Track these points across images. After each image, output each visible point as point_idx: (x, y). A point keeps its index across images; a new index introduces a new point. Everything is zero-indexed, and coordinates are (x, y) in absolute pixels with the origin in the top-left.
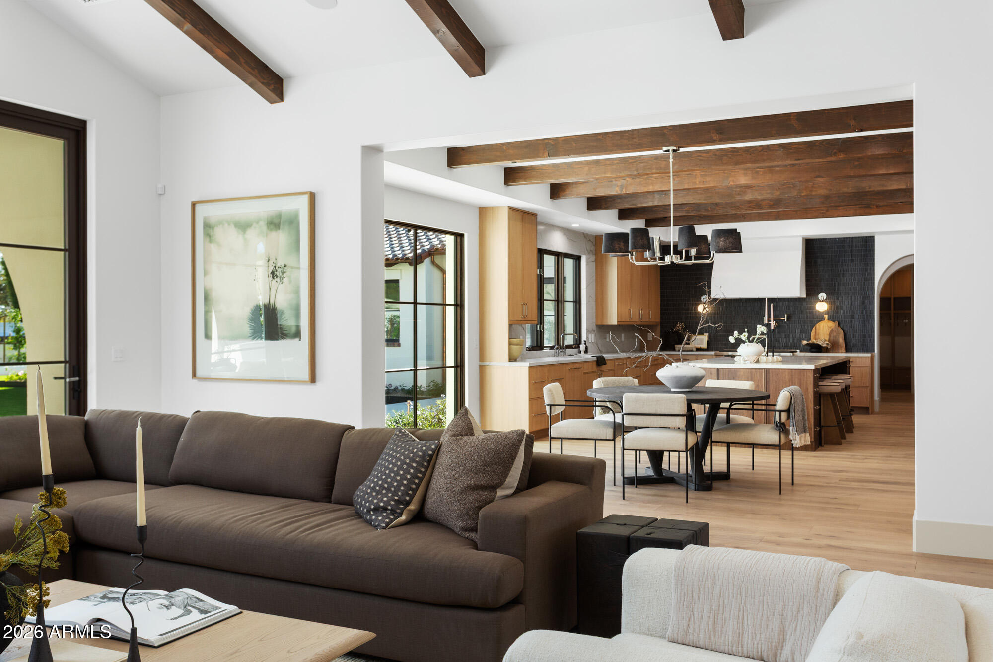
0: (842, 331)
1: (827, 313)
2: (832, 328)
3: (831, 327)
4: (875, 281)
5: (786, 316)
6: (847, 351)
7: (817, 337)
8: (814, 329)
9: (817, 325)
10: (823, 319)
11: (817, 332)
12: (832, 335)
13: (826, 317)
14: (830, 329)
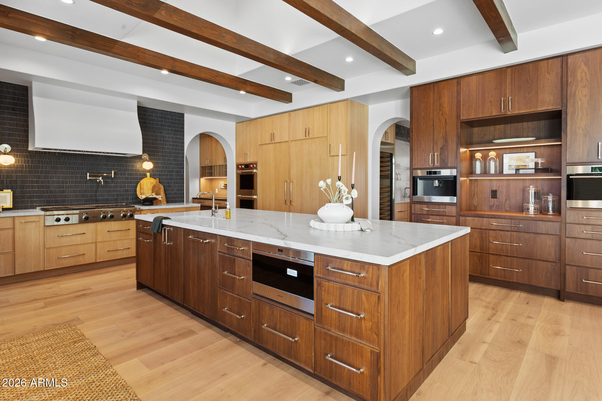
0: (163, 186)
1: (149, 171)
2: (154, 184)
3: (152, 183)
4: (185, 148)
5: (113, 172)
6: (168, 201)
7: (142, 191)
8: (139, 183)
9: (142, 181)
10: (145, 176)
11: (142, 187)
12: (154, 190)
13: (148, 174)
14: (153, 185)
